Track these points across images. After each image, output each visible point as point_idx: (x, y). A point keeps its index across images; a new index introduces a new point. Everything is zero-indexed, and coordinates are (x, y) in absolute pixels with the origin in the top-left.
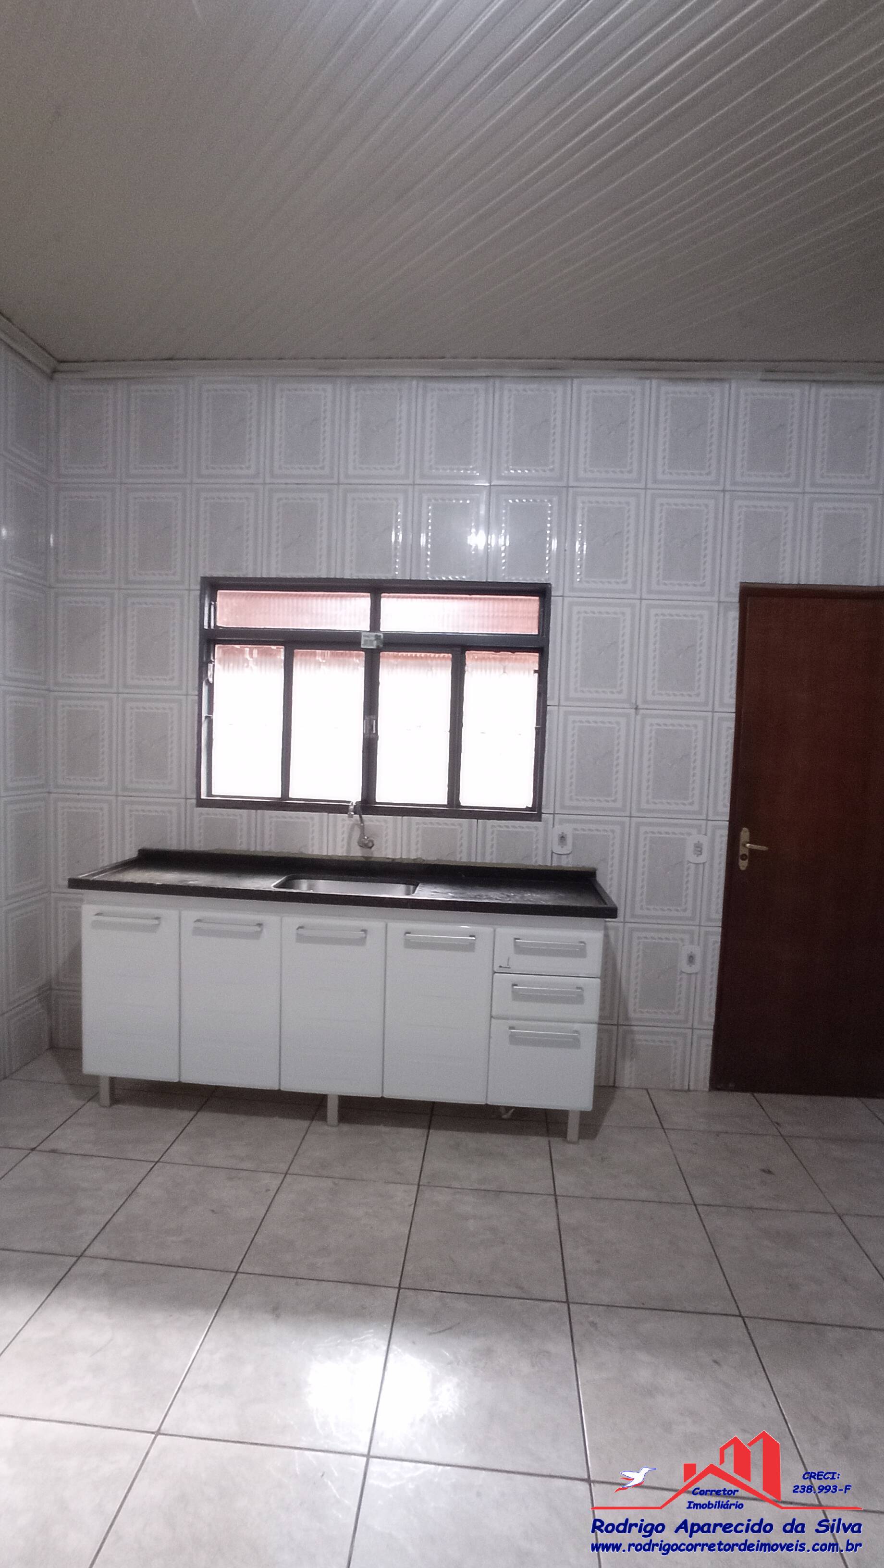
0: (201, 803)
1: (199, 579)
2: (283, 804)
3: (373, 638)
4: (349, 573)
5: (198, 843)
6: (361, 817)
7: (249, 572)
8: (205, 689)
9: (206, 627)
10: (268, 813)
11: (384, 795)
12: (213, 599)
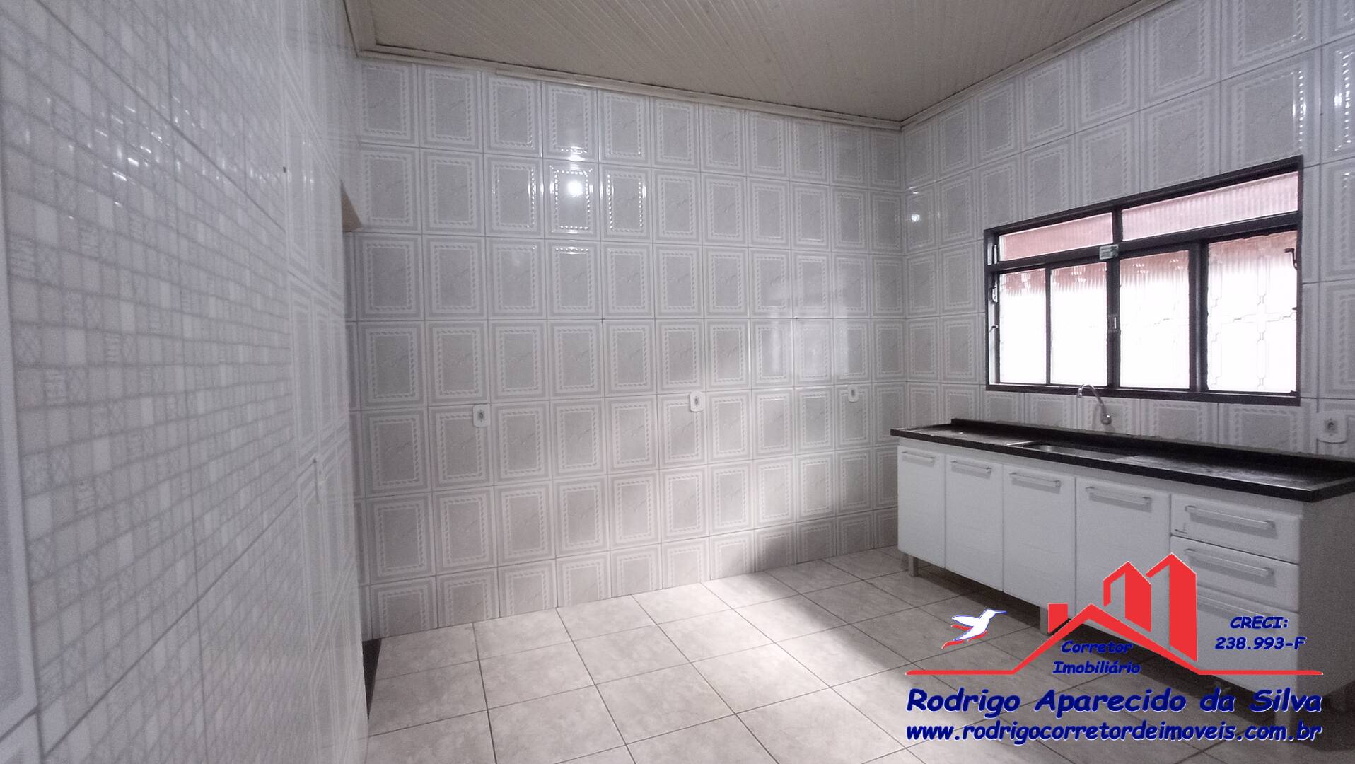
0: (990, 388)
1: (983, 232)
2: (1047, 389)
3: (1109, 250)
4: (1087, 201)
5: (988, 416)
6: (1100, 399)
7: (1014, 218)
8: (991, 308)
9: (990, 263)
10: (1033, 395)
11: (1126, 381)
12: (996, 242)
